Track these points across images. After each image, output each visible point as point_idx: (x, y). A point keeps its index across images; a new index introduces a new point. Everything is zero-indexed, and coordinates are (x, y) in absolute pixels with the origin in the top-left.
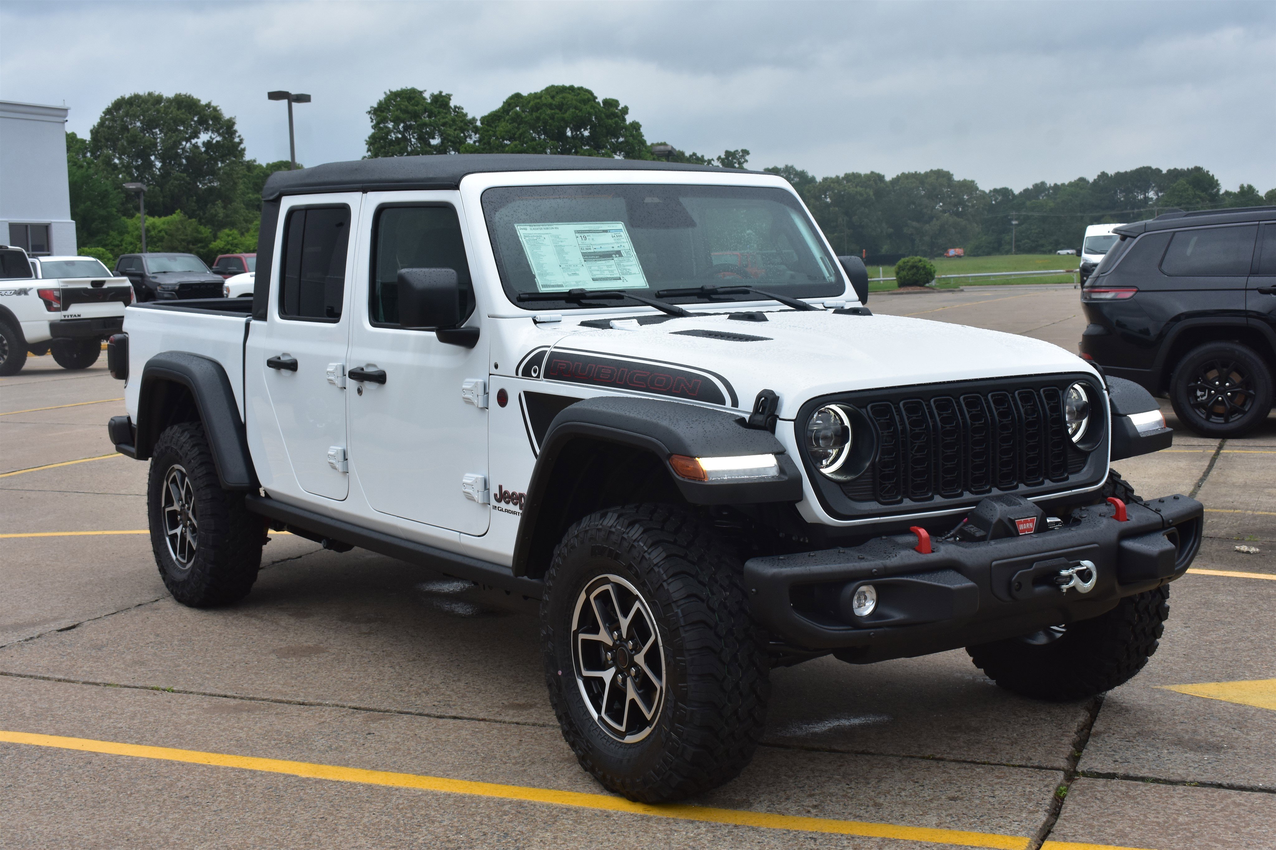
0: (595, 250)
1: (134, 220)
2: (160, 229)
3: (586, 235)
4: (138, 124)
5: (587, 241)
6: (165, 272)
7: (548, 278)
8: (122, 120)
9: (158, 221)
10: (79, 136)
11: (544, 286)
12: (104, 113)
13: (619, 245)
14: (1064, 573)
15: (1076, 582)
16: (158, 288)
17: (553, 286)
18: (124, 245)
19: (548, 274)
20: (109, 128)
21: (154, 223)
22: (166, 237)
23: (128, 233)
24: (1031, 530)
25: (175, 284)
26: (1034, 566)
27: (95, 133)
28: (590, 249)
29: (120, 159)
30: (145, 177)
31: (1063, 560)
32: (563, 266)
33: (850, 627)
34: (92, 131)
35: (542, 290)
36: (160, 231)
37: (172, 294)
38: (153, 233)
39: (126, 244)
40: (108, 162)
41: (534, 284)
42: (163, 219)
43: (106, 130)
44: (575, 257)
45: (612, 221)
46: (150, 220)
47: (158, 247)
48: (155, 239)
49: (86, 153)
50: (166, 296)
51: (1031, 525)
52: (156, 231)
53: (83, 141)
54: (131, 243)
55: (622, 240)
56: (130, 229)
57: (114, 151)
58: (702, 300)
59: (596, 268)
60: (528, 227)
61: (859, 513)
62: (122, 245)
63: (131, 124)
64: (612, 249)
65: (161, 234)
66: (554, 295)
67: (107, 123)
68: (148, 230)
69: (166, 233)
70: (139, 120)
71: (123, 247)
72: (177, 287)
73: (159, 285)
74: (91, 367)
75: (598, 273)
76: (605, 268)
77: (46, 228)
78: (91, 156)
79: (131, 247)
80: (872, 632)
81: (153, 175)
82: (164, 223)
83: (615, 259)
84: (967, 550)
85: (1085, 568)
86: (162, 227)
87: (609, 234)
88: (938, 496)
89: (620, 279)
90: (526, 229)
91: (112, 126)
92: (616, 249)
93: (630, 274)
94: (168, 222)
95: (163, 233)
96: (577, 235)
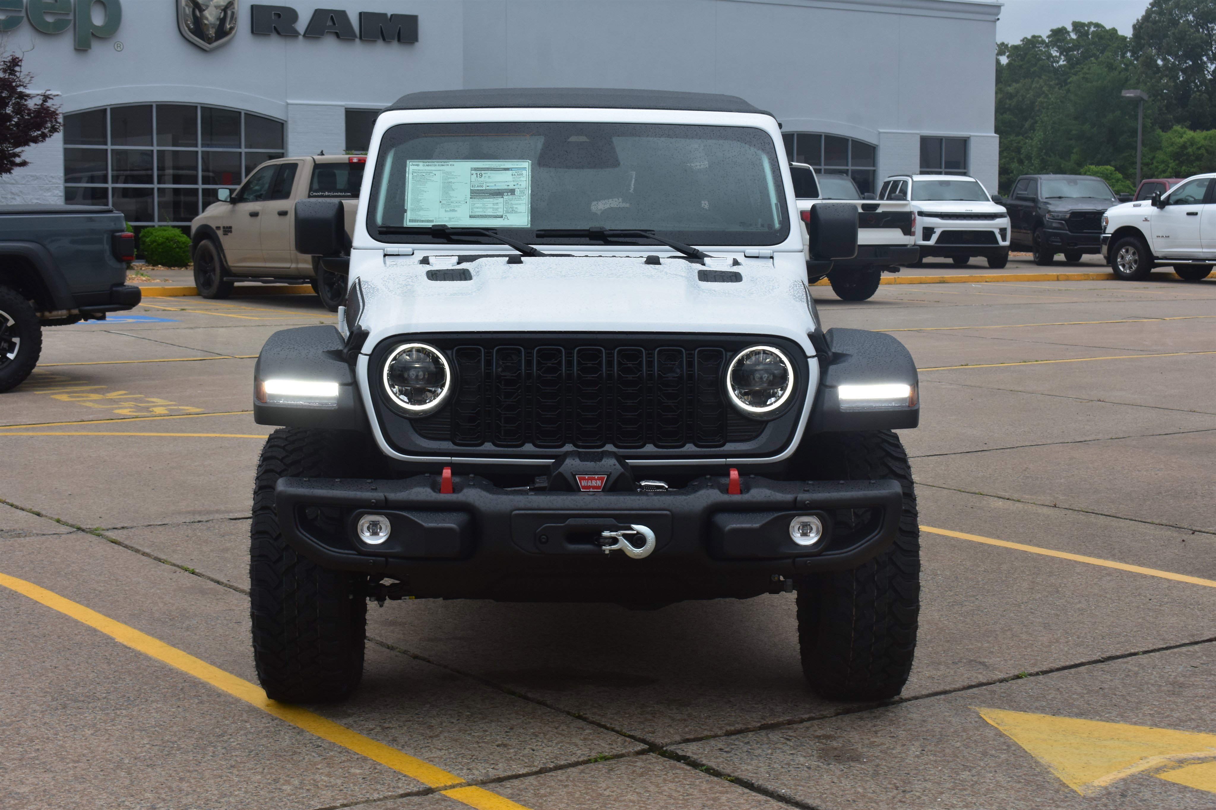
0: (487, 188)
1: (1169, 134)
2: (1199, 145)
3: (483, 172)
4: (1191, 18)
5: (482, 179)
6: (1060, 198)
7: (422, 213)
8: (1171, 14)
9: (1199, 136)
10: (1120, 33)
11: (411, 221)
12: (1150, 4)
13: (515, 183)
14: (606, 534)
15: (624, 544)
16: (1047, 216)
17: (423, 221)
18: (1155, 164)
19: (422, 209)
20: (1155, 22)
21: (1193, 138)
22: (1206, 154)
23: (1160, 148)
24: (598, 487)
25: (1066, 212)
26: (567, 523)
27: (1138, 28)
28: (482, 186)
29: (1164, 59)
30: (1194, 82)
31: (612, 521)
32: (443, 202)
33: (355, 552)
34: (1134, 27)
35: (408, 224)
36: (1199, 148)
37: (1061, 224)
38: (1190, 150)
39: (1157, 162)
40: (1150, 63)
41: (402, 219)
42: (1205, 133)
43: (1150, 25)
44: (462, 192)
45: (520, 158)
46: (1190, 134)
47: (1194, 167)
48: (1193, 158)
49: (1125, 53)
50: (1054, 225)
51: (599, 483)
52: (1195, 147)
53: (1124, 38)
54: (1163, 162)
55: (522, 179)
56: (1164, 144)
57: (1159, 50)
58: (592, 242)
59: (481, 205)
60: (421, 164)
61: (419, 450)
62: (1152, 164)
63: (1181, 18)
64: (506, 187)
65: (1200, 152)
66: (415, 230)
67: (1153, 15)
68: (1184, 147)
69: (1207, 150)
70: (1192, 12)
71: (1153, 166)
72: (1068, 216)
73: (1049, 212)
74: (869, 299)
75: (481, 210)
76: (491, 205)
77: (963, 143)
78: (1131, 56)
79: (1163, 165)
80: (371, 559)
81: (1204, 81)
82: (1205, 139)
83: (505, 197)
84: (491, 496)
85: (635, 532)
86: (1203, 142)
87: (510, 172)
88: (531, 445)
89: (502, 217)
90: (418, 165)
91: (1159, 21)
92: (511, 187)
93: (516, 212)
94: (1211, 138)
95: (1203, 151)
96: (473, 172)
